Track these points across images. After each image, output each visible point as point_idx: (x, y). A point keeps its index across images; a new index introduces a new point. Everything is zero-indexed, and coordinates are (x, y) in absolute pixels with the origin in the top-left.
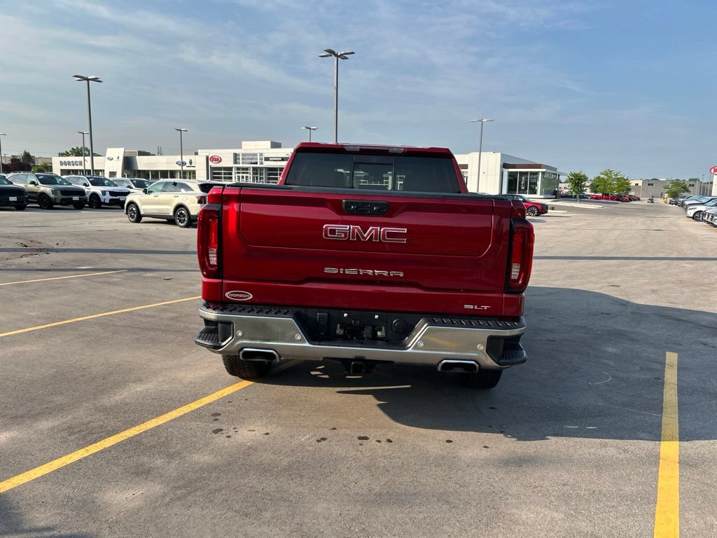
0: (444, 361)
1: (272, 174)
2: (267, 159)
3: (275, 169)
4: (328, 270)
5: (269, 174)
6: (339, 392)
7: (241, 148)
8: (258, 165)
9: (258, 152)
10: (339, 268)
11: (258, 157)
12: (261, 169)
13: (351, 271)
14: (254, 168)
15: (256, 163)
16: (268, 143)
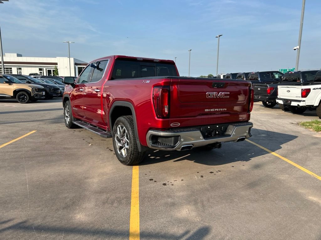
0: (239, 138)
4: (206, 110)
6: (174, 161)
10: (209, 109)
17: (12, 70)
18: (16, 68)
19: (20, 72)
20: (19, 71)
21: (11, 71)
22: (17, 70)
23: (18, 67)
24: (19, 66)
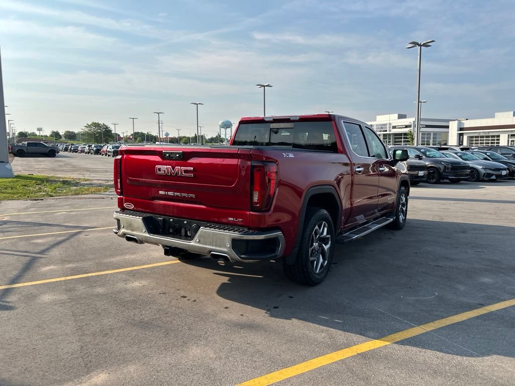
0: (212, 253)
1: (398, 138)
2: (394, 127)
3: (401, 134)
5: (395, 138)
7: (376, 121)
8: (388, 132)
9: (387, 122)
10: (165, 191)
11: (388, 126)
12: (389, 135)
13: (171, 193)
14: (384, 135)
15: (386, 131)
16: (396, 115)
17: (500, 138)
18: (507, 135)
19: (512, 141)
20: (510, 139)
21: (499, 140)
22: (509, 138)
23: (510, 134)
24: (512, 131)
